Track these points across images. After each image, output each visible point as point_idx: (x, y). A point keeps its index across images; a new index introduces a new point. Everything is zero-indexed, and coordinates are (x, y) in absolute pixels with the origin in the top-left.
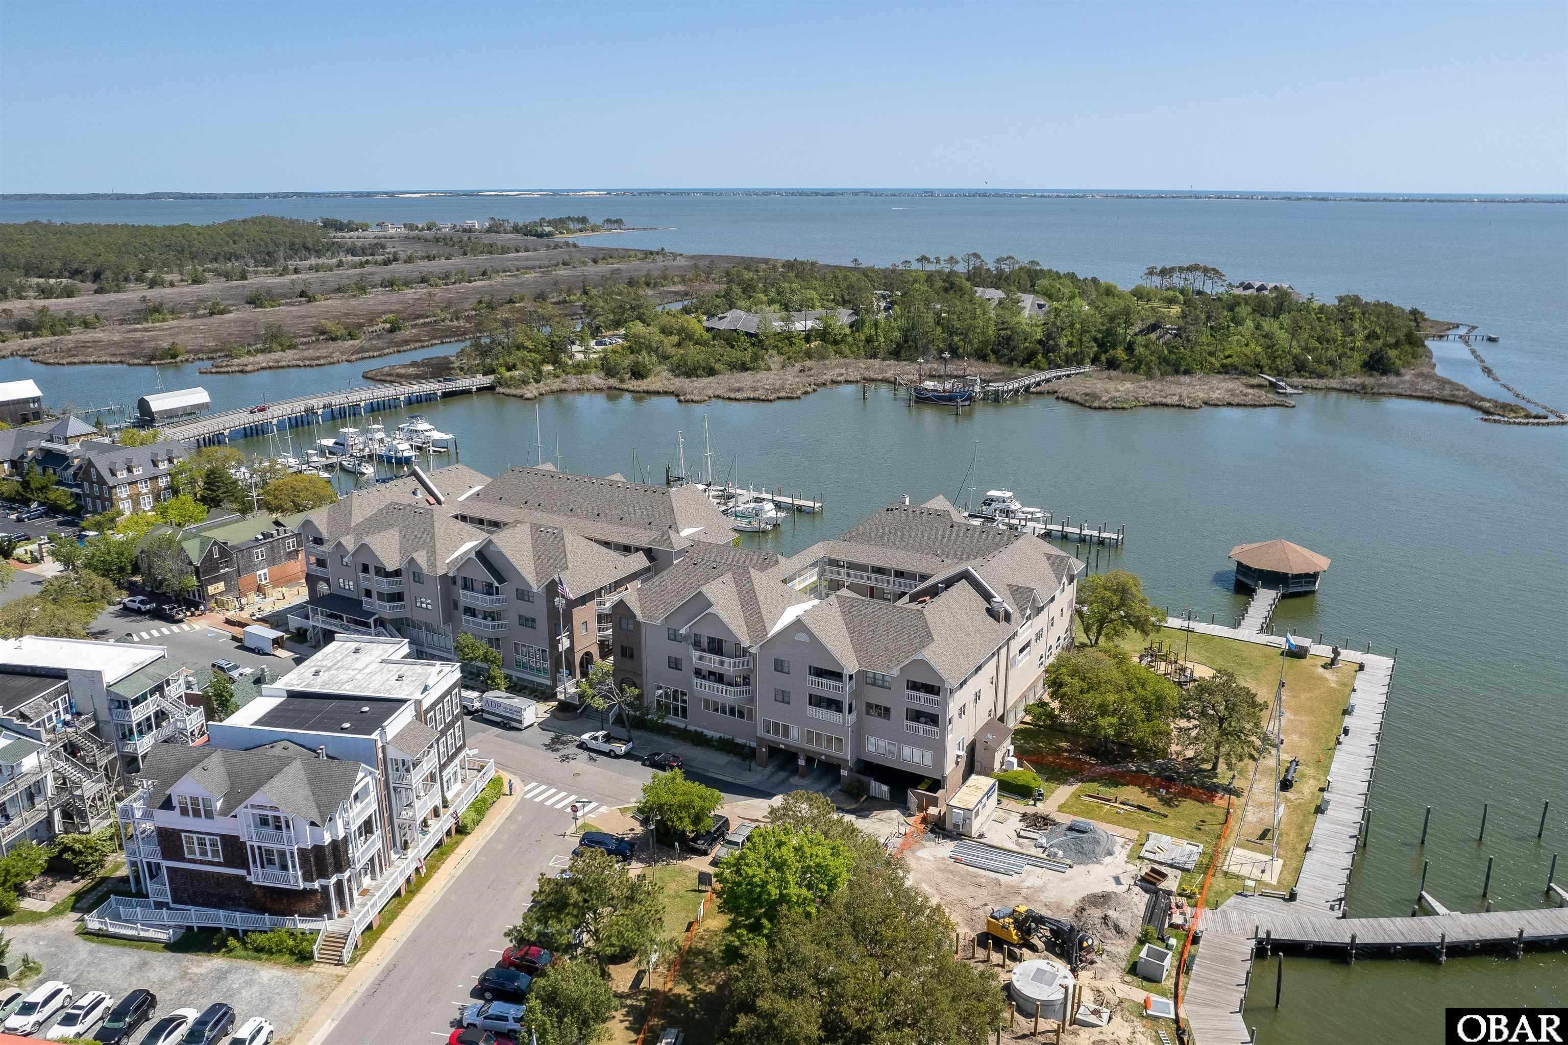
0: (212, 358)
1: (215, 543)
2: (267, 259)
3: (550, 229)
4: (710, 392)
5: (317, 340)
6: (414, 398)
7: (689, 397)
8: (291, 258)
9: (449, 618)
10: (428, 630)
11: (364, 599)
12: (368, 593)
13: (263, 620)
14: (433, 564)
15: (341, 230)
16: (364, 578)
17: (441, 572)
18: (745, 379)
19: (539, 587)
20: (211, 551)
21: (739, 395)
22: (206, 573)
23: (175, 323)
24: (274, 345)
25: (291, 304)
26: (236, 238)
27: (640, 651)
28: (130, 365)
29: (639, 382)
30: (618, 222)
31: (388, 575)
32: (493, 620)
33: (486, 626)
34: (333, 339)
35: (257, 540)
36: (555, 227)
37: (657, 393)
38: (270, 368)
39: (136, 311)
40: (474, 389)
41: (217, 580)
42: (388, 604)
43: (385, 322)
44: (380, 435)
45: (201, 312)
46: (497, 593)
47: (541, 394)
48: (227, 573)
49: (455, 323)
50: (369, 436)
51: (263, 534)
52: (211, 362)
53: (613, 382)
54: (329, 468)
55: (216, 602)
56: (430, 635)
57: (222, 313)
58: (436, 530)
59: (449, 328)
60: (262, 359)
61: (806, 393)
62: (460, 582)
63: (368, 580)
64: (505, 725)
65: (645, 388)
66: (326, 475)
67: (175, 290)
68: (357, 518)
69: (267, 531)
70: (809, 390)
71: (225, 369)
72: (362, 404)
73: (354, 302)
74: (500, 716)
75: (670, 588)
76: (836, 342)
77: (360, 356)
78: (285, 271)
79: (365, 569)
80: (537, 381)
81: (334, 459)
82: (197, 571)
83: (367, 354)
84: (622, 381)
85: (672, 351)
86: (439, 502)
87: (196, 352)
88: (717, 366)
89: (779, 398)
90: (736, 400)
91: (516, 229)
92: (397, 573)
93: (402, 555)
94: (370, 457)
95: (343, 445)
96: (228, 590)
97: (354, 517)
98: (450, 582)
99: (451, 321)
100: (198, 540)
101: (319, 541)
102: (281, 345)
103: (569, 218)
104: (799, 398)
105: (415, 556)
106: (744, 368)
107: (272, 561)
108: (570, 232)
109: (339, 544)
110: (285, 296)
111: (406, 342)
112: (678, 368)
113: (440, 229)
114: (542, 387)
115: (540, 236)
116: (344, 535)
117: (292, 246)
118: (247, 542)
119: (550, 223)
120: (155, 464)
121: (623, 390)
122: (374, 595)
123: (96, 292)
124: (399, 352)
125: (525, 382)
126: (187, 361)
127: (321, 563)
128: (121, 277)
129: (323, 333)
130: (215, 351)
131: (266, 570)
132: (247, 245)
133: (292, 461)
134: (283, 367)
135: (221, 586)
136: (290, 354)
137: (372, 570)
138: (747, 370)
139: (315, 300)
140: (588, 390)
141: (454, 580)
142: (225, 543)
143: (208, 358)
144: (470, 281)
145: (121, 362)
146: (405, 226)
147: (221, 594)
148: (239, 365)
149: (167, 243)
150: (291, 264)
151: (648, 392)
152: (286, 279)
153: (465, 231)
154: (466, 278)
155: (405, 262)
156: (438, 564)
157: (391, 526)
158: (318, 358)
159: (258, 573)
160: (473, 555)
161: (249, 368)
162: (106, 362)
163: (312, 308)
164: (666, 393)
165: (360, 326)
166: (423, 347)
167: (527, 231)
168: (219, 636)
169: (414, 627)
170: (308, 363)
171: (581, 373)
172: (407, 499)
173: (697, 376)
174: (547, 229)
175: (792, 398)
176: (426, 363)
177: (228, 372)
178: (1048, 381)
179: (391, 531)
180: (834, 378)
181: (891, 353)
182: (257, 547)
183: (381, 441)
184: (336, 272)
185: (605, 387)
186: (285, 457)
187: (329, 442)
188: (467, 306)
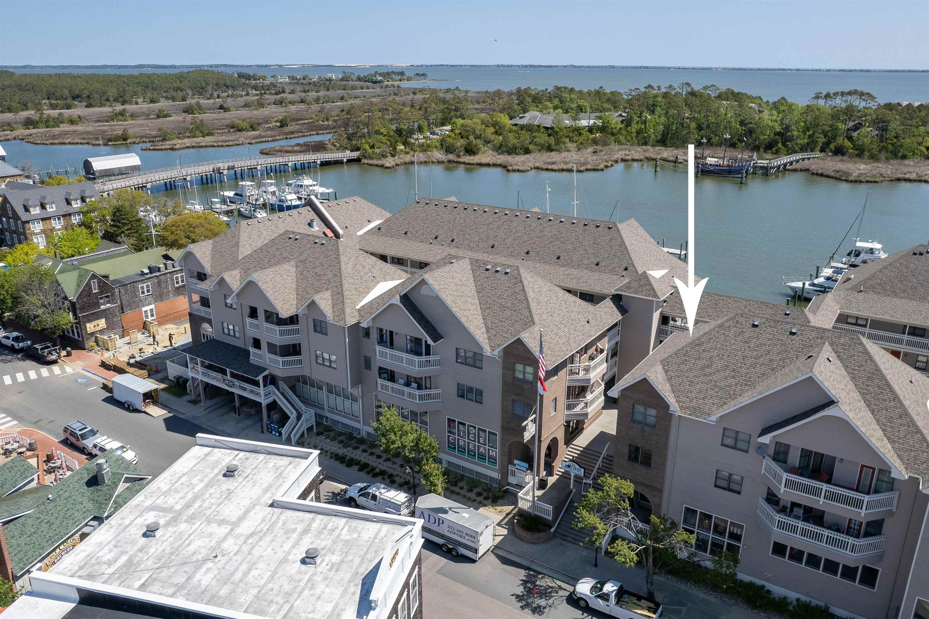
0: (153, 142)
1: (94, 276)
2: (200, 91)
3: (381, 78)
4: (531, 165)
5: (229, 132)
6: (298, 166)
7: (515, 167)
8: (216, 90)
9: (358, 380)
10: (330, 391)
11: (252, 350)
12: (257, 343)
13: (140, 365)
14: (341, 312)
15: (249, 79)
16: (251, 325)
17: (351, 321)
18: (554, 156)
19: (493, 349)
20: (88, 285)
21: (554, 167)
22: (83, 309)
23: (133, 122)
24: (197, 133)
25: (215, 113)
26: (182, 80)
27: (663, 456)
28: (93, 145)
29: (472, 157)
30: (424, 75)
31: (281, 322)
32: (419, 388)
33: (410, 395)
34: (240, 130)
35: (143, 274)
36: (384, 77)
37: (488, 165)
38: (193, 147)
39: (108, 116)
40: (345, 160)
41: (97, 316)
42: (280, 359)
43: (277, 121)
44: (272, 189)
45: (152, 117)
46: (428, 353)
47: (397, 165)
48: (109, 309)
49: (326, 123)
50: (264, 189)
51: (150, 268)
52: (151, 144)
53: (451, 157)
54: (228, 213)
55: (96, 341)
56: (332, 397)
57: (165, 116)
58: (343, 265)
59: (322, 125)
60: (187, 142)
61: (607, 167)
62: (374, 335)
63: (257, 327)
64: (450, 551)
65: (478, 161)
66: (226, 219)
67: (138, 106)
68: (245, 250)
69: (153, 264)
70: (609, 164)
71: (160, 147)
72: (259, 167)
73: (255, 112)
74: (442, 536)
75: (718, 364)
76: (613, 134)
77: (258, 140)
78: (211, 97)
79: (253, 313)
80: (393, 156)
81: (233, 207)
82: (73, 307)
83: (264, 139)
84: (459, 156)
85: (493, 137)
86: (337, 236)
87: (141, 137)
88: (531, 147)
89: (587, 170)
90: (553, 170)
91: (359, 79)
92: (293, 320)
93: (300, 298)
94: (264, 206)
95: (241, 196)
96: (110, 327)
97: (241, 249)
98: (361, 333)
99: (323, 121)
100: (75, 273)
101: (202, 277)
102: (202, 132)
103: (393, 72)
104: (602, 170)
105: (317, 298)
106: (550, 149)
107: (159, 297)
108: (393, 80)
109: (222, 282)
110: (210, 109)
111: (292, 133)
112: (500, 148)
113: (311, 79)
114: (397, 160)
115: (375, 82)
116: (227, 269)
117: (217, 84)
118: (130, 277)
119: (380, 75)
120: (68, 203)
121: (460, 163)
122: (264, 345)
123: (86, 107)
124: (286, 138)
125: (384, 156)
126: (134, 143)
127: (205, 302)
128: (104, 98)
129: (232, 127)
130: (156, 137)
131: (152, 306)
132: (188, 84)
133: (198, 207)
134: (202, 147)
135: (102, 323)
136: (208, 139)
137: (261, 314)
138: (552, 151)
139: (229, 110)
140: (433, 162)
141: (367, 333)
142: (106, 277)
143: (150, 142)
144: (333, 102)
145: (88, 143)
146: (289, 77)
147: (102, 331)
148: (170, 145)
149: (138, 81)
150: (215, 94)
151: (480, 165)
152: (212, 101)
153: (327, 80)
154: (331, 100)
155: (290, 93)
156: (348, 310)
157: (286, 259)
158: (228, 141)
159: (144, 309)
160: (396, 300)
161: (178, 146)
162: (77, 143)
163: (227, 115)
164: (495, 165)
165: (259, 124)
166: (304, 136)
167: (365, 79)
168: (90, 383)
169: (312, 385)
170: (220, 144)
171: (425, 151)
172: (304, 229)
173: (517, 154)
174: (379, 78)
175: (597, 170)
176: (305, 144)
177: (161, 150)
178: (797, 161)
179: (286, 266)
180: (623, 157)
181: (658, 142)
182: (142, 281)
183: (273, 193)
184: (245, 98)
185: (446, 160)
186: (193, 204)
187: (231, 194)
188: (334, 114)
